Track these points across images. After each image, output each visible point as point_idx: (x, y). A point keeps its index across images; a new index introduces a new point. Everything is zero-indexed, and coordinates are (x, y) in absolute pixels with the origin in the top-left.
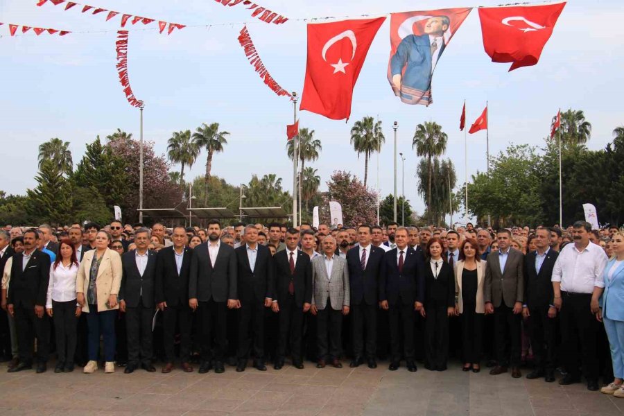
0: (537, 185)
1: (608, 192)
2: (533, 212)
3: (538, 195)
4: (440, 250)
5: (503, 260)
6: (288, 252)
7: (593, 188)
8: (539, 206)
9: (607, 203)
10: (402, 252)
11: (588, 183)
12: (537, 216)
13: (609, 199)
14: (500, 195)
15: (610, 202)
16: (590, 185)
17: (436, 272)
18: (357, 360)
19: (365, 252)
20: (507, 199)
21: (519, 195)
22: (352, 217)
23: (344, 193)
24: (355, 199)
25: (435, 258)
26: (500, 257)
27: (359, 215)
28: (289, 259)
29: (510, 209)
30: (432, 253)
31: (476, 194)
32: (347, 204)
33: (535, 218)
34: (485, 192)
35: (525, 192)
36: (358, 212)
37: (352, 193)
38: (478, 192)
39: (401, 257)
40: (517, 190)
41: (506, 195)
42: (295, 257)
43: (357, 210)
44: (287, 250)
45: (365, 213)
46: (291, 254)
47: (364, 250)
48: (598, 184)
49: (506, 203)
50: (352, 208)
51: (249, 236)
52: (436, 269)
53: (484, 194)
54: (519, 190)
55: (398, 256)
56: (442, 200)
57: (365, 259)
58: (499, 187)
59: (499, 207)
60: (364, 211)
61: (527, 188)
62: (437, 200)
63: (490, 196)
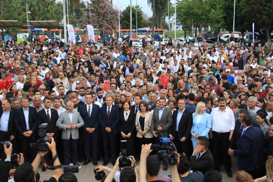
0: (222, 4)
1: (264, 10)
2: (218, 22)
3: (221, 11)
4: (128, 106)
5: (161, 113)
6: (46, 110)
7: (255, 7)
8: (222, 18)
9: (263, 17)
10: (109, 108)
11: (252, 4)
12: (220, 24)
13: (264, 14)
14: (198, 11)
15: (264, 17)
16: (254, 5)
17: (126, 118)
18: (87, 161)
19: (90, 108)
20: (202, 13)
21: (210, 10)
22: (103, 25)
23: (97, 9)
24: (105, 13)
25: (126, 110)
26: (160, 111)
27: (108, 24)
28: (47, 114)
29: (204, 19)
30: (124, 108)
31: (183, 10)
32: (100, 17)
33: (219, 26)
34: (188, 8)
35: (214, 8)
36: (107, 22)
37: (102, 9)
38: (184, 9)
39: (109, 110)
40: (208, 7)
41: (202, 11)
42: (50, 113)
43: (106, 20)
44: (45, 109)
45: (111, 22)
46: (48, 111)
47: (89, 106)
48: (258, 5)
49: (201, 16)
50: (103, 19)
51: (24, 103)
52: (126, 116)
53: (188, 10)
54: (210, 7)
55: (108, 110)
56: (163, 8)
57: (90, 111)
58: (197, 5)
59: (197, 18)
60: (111, 21)
61: (215, 5)
62: (160, 9)
63: (191, 11)
